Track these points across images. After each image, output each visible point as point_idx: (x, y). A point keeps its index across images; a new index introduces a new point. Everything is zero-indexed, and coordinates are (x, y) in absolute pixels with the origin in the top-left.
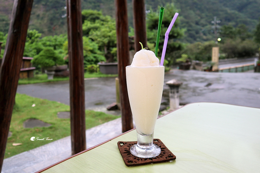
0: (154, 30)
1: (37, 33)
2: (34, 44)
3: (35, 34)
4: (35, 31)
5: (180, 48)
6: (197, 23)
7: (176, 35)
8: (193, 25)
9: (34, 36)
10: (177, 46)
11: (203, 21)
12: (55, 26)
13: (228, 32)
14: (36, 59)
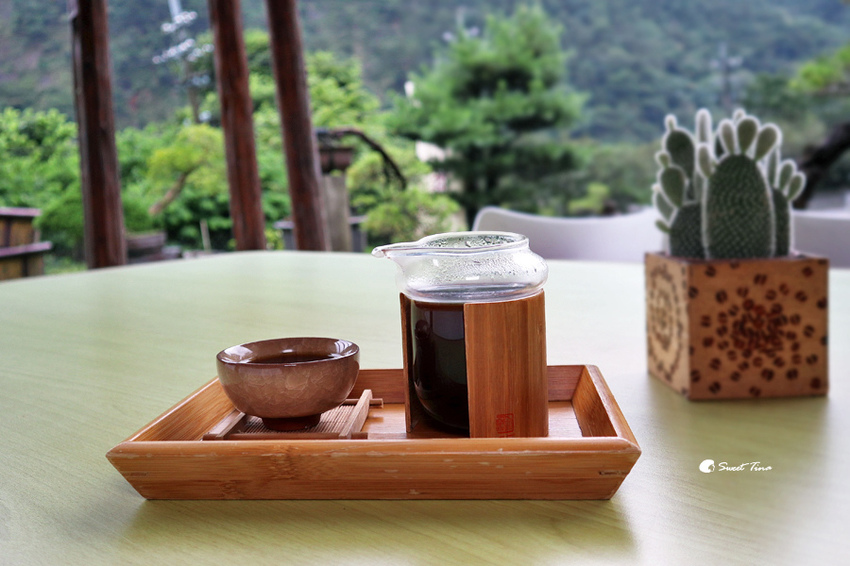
0: (472, 102)
1: (64, 124)
2: (52, 162)
3: (55, 126)
4: (53, 113)
5: (567, 162)
6: (672, 68)
7: (549, 116)
8: (659, 74)
9: (51, 133)
10: (557, 153)
11: (693, 60)
12: (138, 92)
13: (774, 99)
14: (51, 215)
